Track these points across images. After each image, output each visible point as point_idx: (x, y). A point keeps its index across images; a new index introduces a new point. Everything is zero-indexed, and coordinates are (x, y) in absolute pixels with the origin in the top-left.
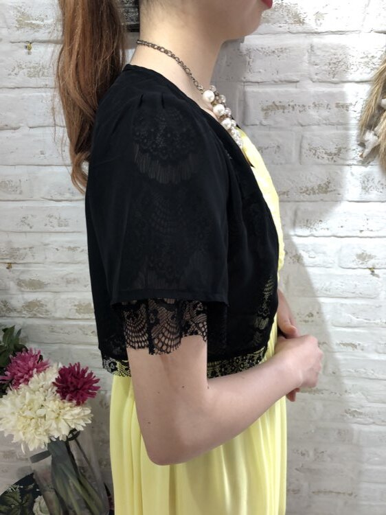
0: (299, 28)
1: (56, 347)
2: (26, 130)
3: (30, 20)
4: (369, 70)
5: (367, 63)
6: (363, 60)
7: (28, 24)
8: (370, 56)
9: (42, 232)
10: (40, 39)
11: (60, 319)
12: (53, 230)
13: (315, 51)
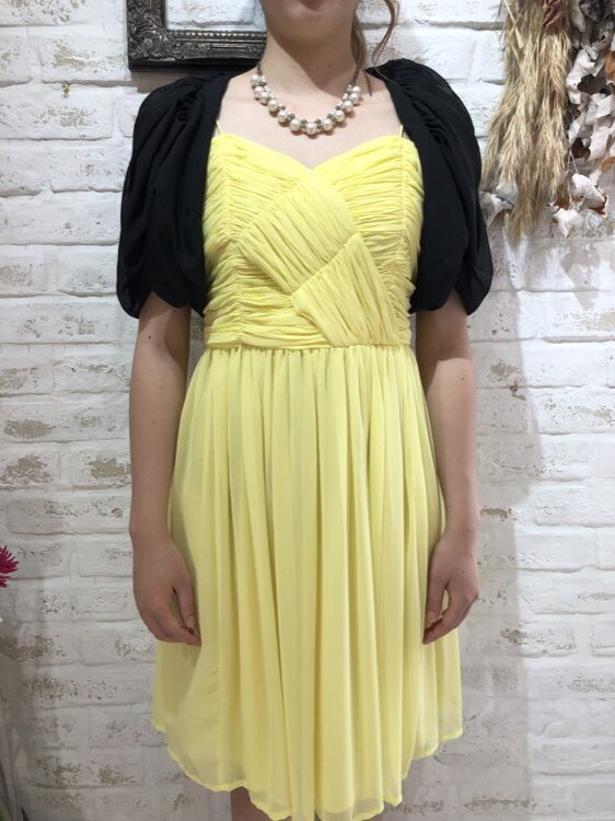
2: (49, 195)
3: (71, 56)
7: (69, 61)
8: (480, 107)
9: (53, 344)
10: (83, 79)
11: (65, 488)
12: (70, 339)
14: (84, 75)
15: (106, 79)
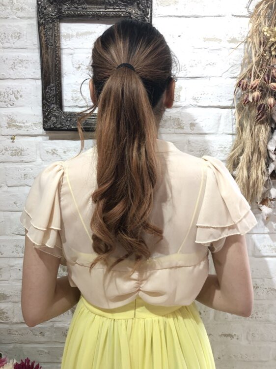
0: (180, 131)
1: (11, 346)
2: (5, 188)
3: (16, 123)
4: (223, 155)
5: (222, 151)
6: (219, 149)
7: (14, 126)
8: (223, 147)
9: (9, 258)
10: (22, 134)
11: (17, 323)
12: (18, 256)
13: (192, 144)
14: (22, 132)
15: (33, 134)
